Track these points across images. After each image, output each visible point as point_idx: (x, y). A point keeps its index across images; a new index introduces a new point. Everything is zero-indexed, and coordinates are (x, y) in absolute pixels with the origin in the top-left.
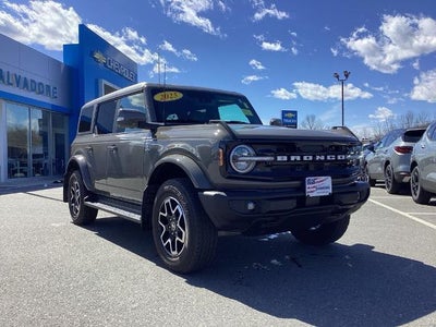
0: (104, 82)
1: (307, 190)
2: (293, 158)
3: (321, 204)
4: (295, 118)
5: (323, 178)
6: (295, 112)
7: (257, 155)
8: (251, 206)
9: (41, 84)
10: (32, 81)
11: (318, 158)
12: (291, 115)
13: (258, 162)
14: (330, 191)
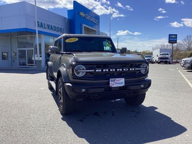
0: (84, 25)
1: (110, 84)
2: (104, 70)
3: (120, 90)
4: (176, 38)
5: (120, 79)
6: (176, 35)
7: (87, 69)
8: (84, 90)
9: (58, 27)
10: (54, 26)
11: (118, 70)
12: (174, 36)
13: (87, 72)
14: (124, 84)
